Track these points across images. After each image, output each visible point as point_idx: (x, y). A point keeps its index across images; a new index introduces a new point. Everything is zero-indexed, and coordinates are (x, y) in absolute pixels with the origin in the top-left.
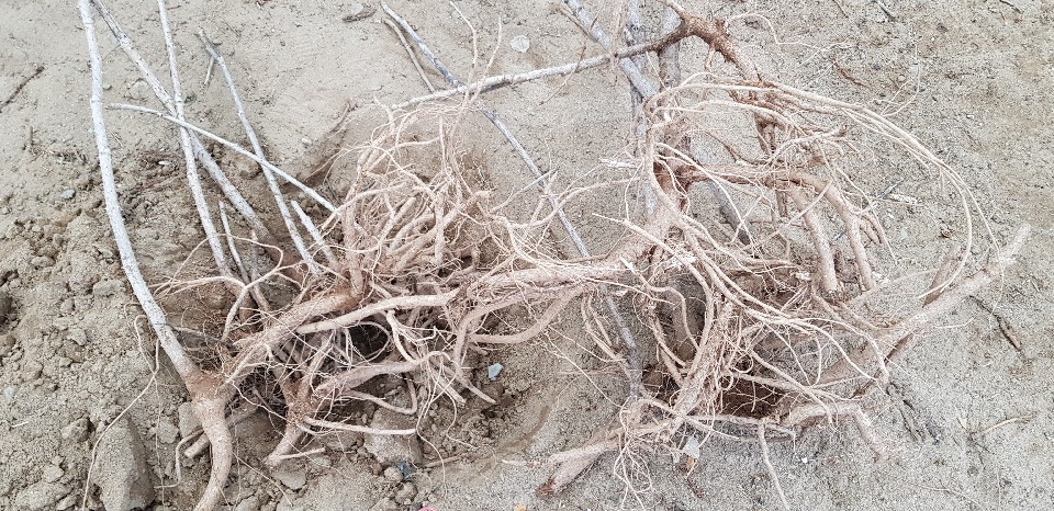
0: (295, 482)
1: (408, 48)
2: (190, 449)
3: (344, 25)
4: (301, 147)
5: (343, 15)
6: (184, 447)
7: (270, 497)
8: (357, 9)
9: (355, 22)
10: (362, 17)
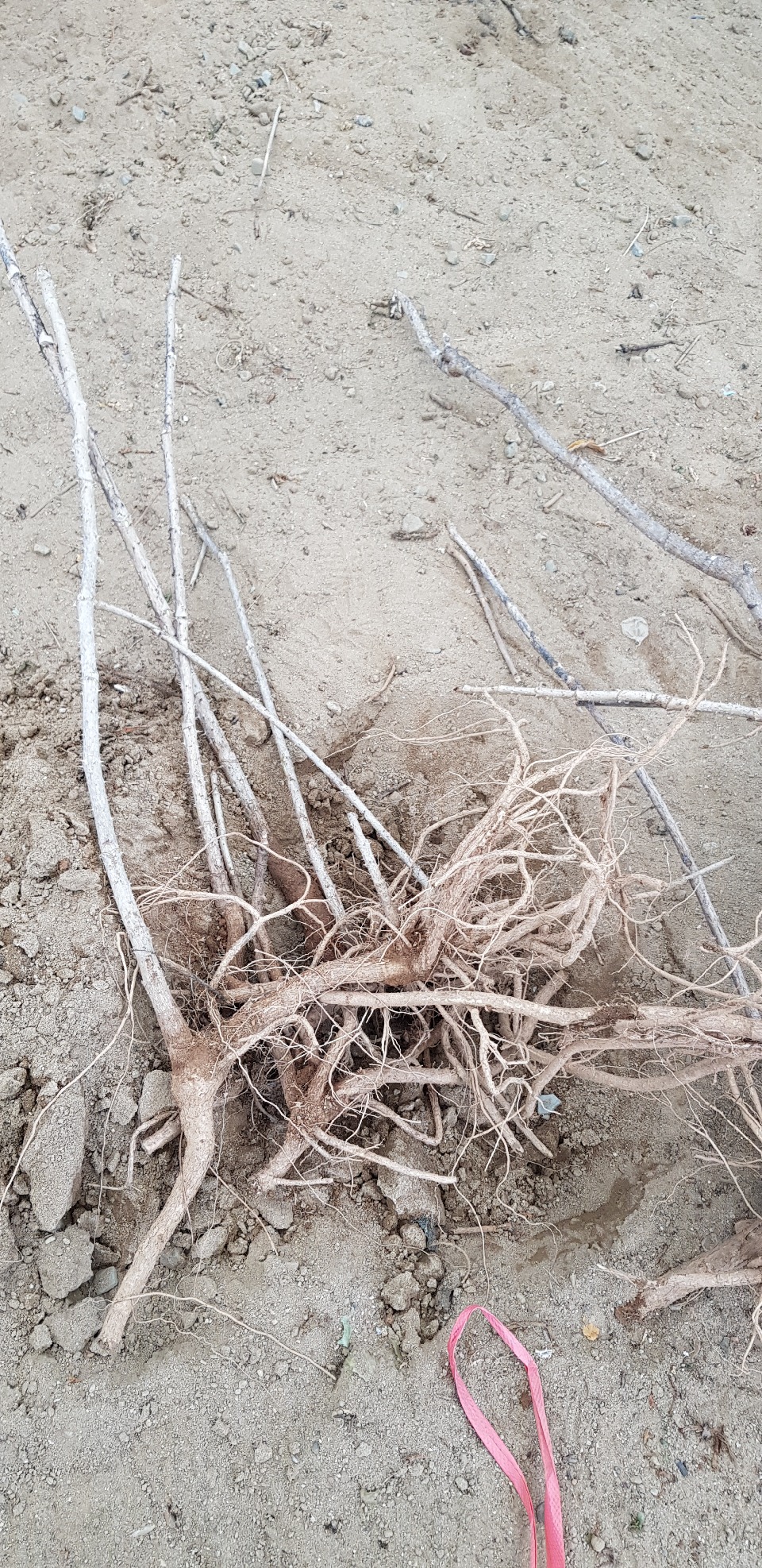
0: (281, 1218)
1: (483, 600)
2: (151, 1139)
3: (392, 542)
4: (324, 714)
5: (391, 528)
6: (143, 1136)
7: (240, 1231)
8: (413, 524)
9: (408, 543)
10: (418, 537)
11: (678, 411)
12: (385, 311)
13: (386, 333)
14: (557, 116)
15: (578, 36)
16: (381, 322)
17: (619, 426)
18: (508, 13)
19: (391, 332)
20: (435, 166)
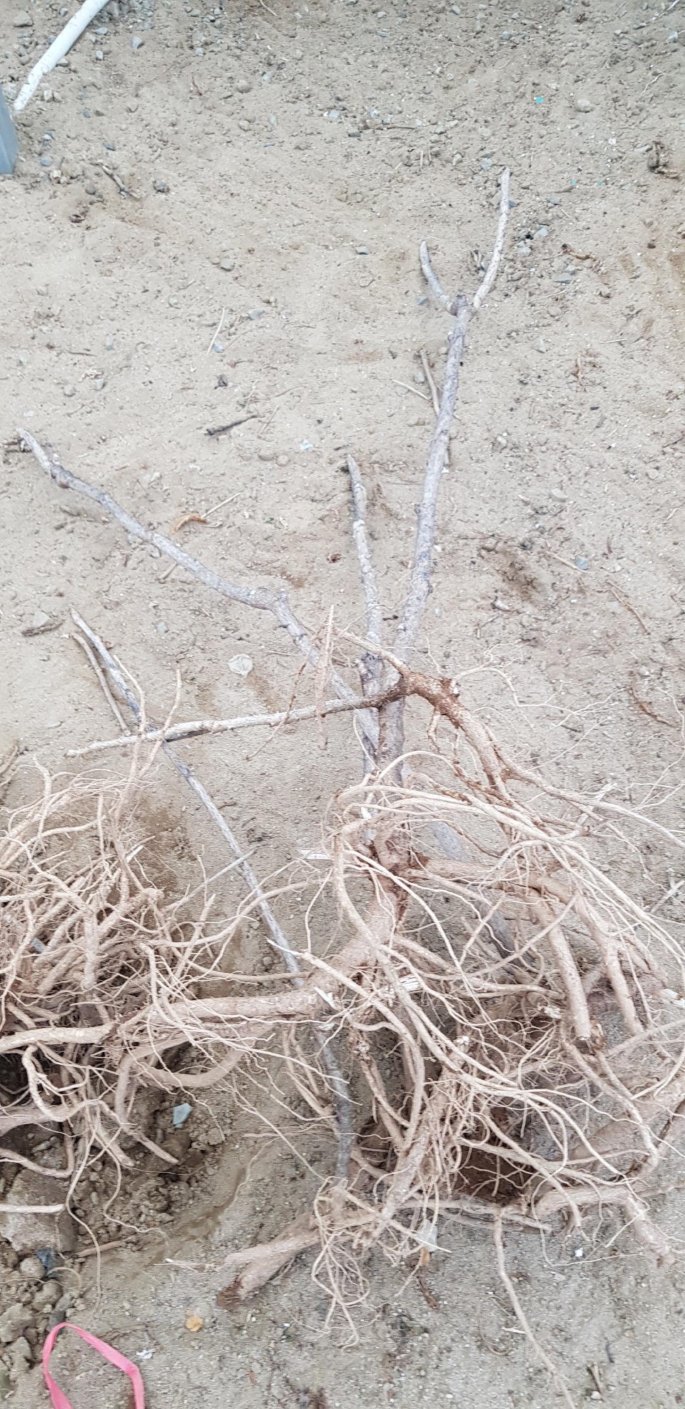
1: (98, 672)
3: (24, 639)
5: (23, 628)
8: (41, 620)
9: (37, 637)
10: (46, 629)
11: (262, 472)
12: (16, 447)
13: (20, 465)
14: (151, 254)
15: (170, 185)
16: (13, 458)
17: (216, 495)
18: (110, 181)
19: (24, 463)
20: (52, 319)
